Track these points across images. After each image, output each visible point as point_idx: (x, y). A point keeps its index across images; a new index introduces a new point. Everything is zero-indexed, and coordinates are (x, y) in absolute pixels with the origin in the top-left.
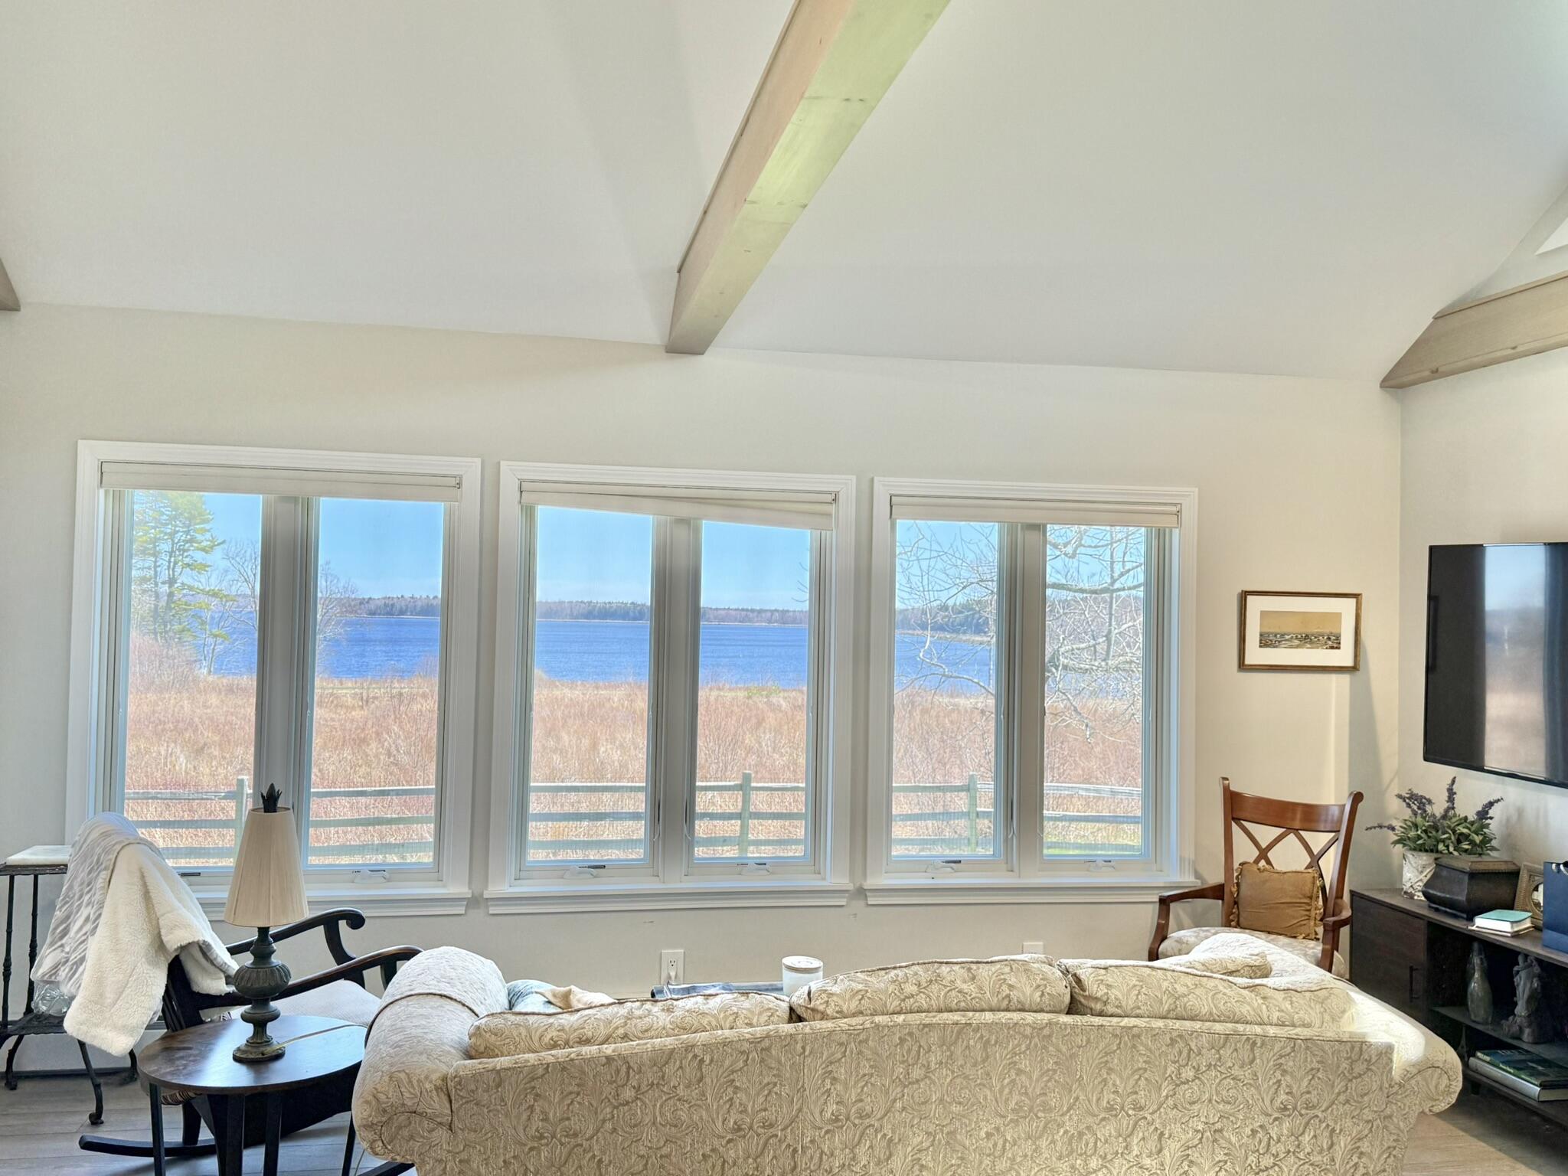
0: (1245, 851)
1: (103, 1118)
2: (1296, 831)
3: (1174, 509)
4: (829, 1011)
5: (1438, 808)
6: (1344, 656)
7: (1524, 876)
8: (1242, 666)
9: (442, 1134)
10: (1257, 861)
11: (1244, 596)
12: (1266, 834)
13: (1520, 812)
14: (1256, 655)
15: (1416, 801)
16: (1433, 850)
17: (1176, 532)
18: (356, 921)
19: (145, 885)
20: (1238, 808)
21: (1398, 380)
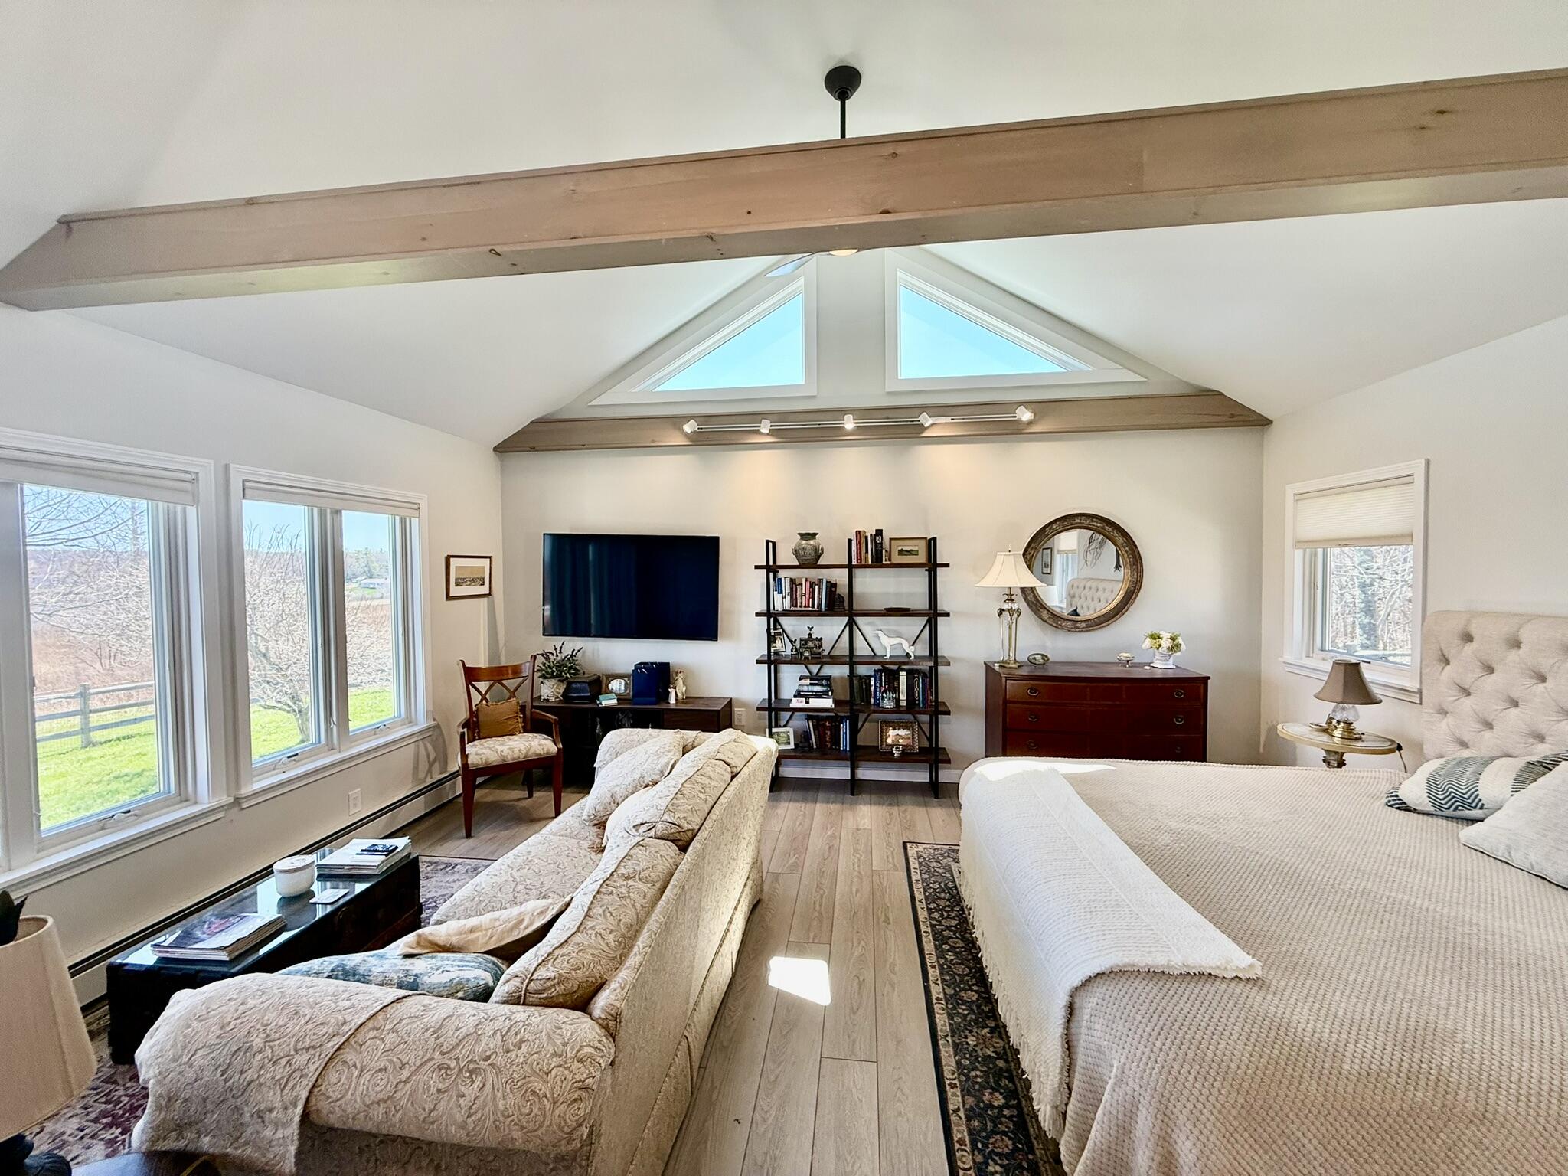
0: (476, 698)
2: (497, 681)
3: (416, 507)
5: (557, 657)
6: (485, 590)
7: (604, 680)
8: (448, 597)
10: (481, 701)
11: (448, 559)
12: (484, 686)
14: (455, 591)
15: (546, 655)
16: (559, 677)
17: (415, 521)
20: (471, 675)
21: (505, 449)
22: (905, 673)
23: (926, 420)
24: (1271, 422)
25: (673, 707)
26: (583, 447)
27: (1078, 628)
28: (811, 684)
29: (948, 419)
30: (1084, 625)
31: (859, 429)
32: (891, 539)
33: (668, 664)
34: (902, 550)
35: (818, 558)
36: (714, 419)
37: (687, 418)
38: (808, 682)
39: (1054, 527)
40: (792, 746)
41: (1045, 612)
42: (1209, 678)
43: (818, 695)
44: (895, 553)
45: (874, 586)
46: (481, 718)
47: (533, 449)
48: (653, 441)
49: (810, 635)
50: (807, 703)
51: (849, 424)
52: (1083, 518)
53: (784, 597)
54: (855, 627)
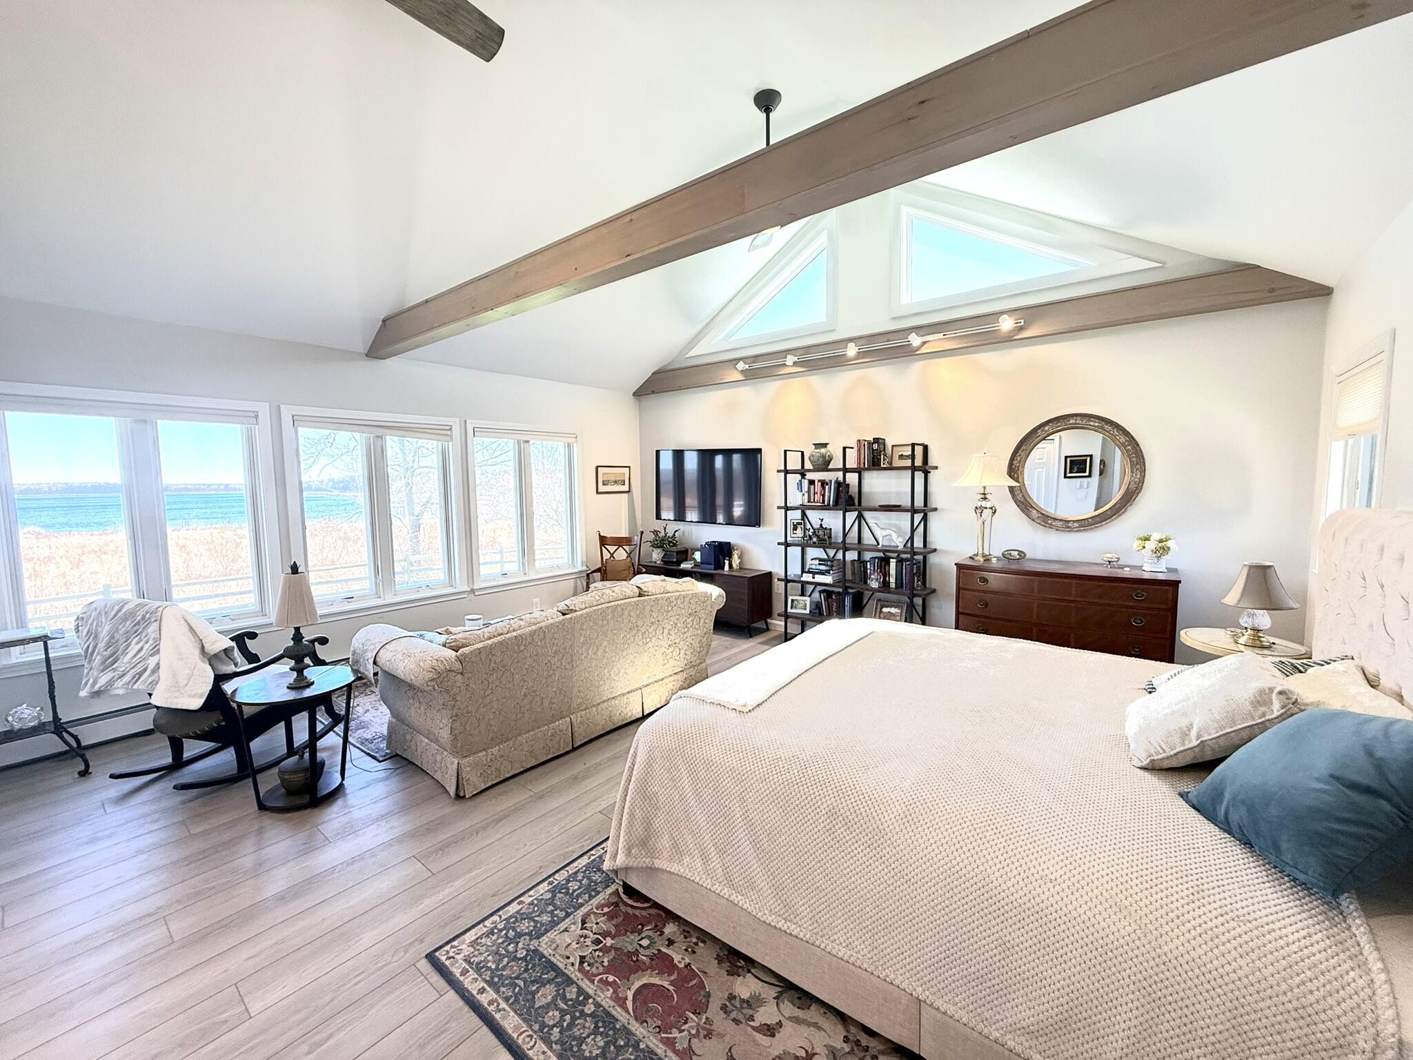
0: (607, 555)
1: (90, 771)
2: (621, 546)
3: (574, 436)
4: (577, 609)
5: (663, 534)
6: (626, 488)
7: (690, 551)
8: (598, 492)
9: (459, 677)
10: (611, 558)
11: (597, 468)
12: (612, 549)
13: (684, 533)
14: (602, 488)
15: (656, 533)
16: (663, 547)
18: (253, 636)
19: (189, 624)
20: (603, 541)
21: (640, 393)
22: (894, 560)
23: (915, 340)
24: (1332, 289)
25: (726, 573)
26: (680, 389)
27: (1069, 527)
28: (819, 564)
29: (940, 336)
30: (1076, 525)
31: (860, 355)
32: (893, 446)
33: (730, 543)
34: (902, 455)
35: (829, 462)
36: (759, 358)
37: (738, 360)
38: (817, 562)
39: (1047, 428)
40: (808, 612)
41: (1034, 512)
42: (1180, 582)
43: (822, 573)
44: (896, 457)
45: (880, 485)
46: (608, 569)
47: (653, 392)
48: (721, 379)
49: (821, 525)
50: (814, 578)
51: (852, 350)
52: (1079, 418)
53: (804, 495)
54: (863, 521)
